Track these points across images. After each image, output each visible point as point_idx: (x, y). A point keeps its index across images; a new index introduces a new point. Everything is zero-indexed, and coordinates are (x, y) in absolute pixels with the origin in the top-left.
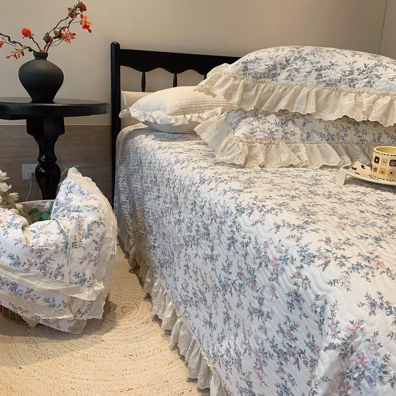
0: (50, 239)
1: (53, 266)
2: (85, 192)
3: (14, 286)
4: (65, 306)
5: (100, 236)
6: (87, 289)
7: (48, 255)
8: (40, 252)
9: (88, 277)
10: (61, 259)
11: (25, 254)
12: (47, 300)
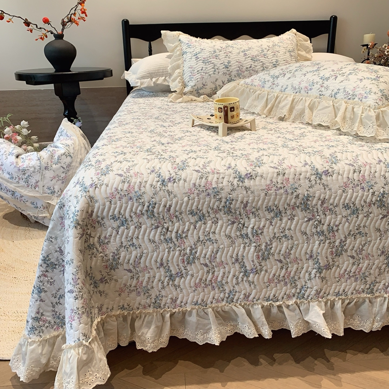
0: (31, 163)
1: (33, 181)
2: (69, 135)
3: (13, 193)
4: (44, 208)
5: (67, 164)
6: (56, 198)
7: (29, 174)
8: (24, 172)
9: (56, 190)
10: (37, 177)
11: (16, 172)
12: (33, 203)
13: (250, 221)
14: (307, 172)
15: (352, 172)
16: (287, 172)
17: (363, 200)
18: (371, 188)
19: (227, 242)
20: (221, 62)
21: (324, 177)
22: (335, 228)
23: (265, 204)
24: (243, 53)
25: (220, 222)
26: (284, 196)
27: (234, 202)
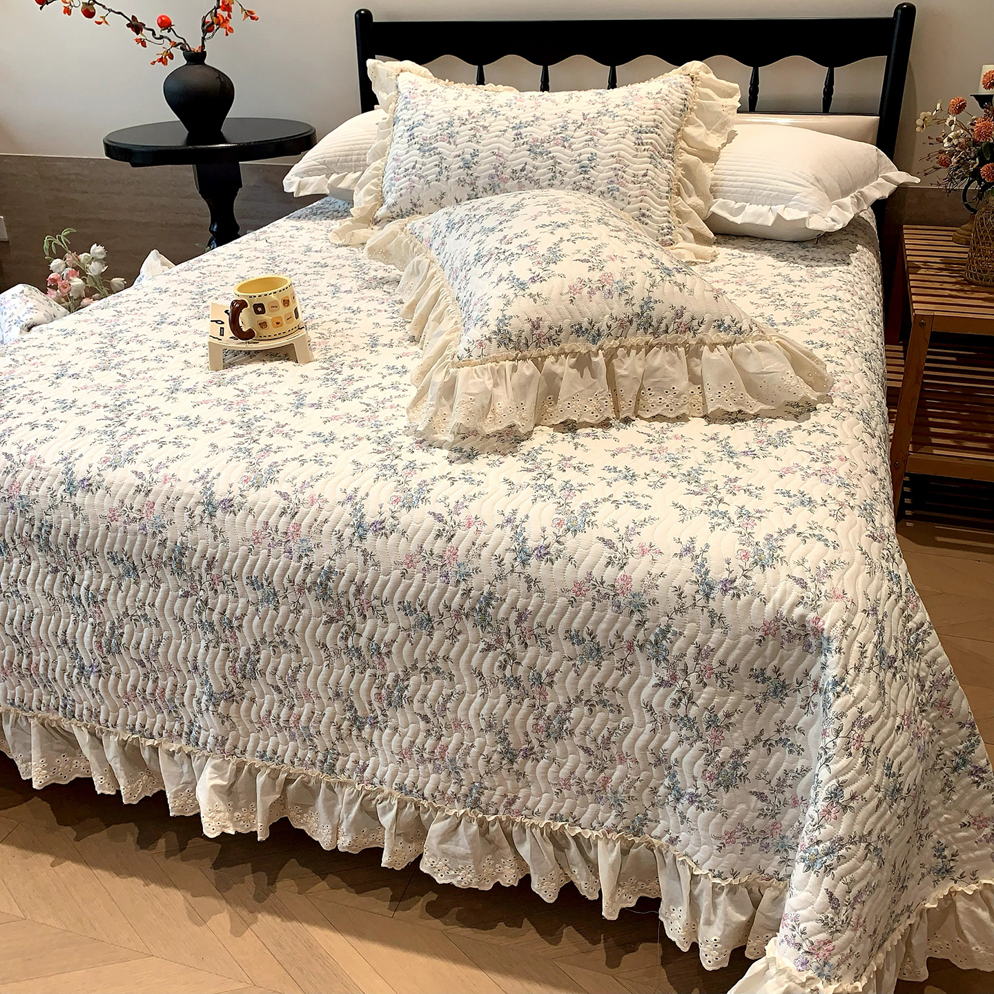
13: (83, 574)
14: (192, 495)
15: (278, 511)
16: (155, 488)
17: (287, 576)
18: (307, 555)
19: (45, 604)
20: (458, 153)
21: (219, 513)
22: (235, 623)
23: (106, 546)
24: (515, 132)
25: (34, 564)
26: (139, 538)
27: (53, 531)
